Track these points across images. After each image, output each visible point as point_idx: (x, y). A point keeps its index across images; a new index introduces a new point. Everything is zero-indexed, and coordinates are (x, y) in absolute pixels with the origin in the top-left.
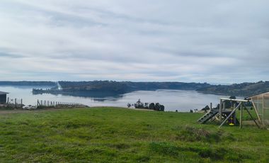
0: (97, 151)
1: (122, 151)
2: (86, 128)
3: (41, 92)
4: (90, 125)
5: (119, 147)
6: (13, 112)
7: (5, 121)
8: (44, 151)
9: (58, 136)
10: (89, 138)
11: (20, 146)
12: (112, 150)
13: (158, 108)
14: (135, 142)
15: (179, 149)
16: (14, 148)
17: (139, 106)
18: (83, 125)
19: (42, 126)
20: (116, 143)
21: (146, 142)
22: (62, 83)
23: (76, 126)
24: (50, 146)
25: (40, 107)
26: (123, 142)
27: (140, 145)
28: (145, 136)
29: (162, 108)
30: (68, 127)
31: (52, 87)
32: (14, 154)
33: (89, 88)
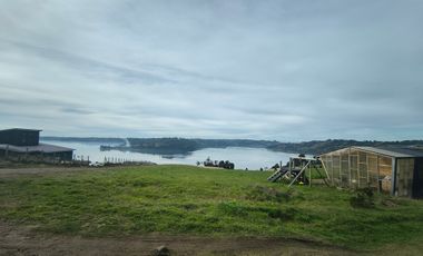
0: (164, 211)
1: (190, 212)
2: (154, 187)
3: (109, 148)
4: (158, 183)
5: (187, 207)
6: (79, 169)
7: (70, 179)
8: (108, 211)
9: (125, 196)
10: (157, 198)
11: (84, 206)
12: (180, 211)
13: (228, 166)
14: (204, 202)
15: (249, 209)
16: (77, 208)
17: (209, 164)
18: (151, 184)
19: (108, 185)
20: (184, 203)
21: (214, 202)
22: (130, 140)
23: (143, 185)
24: (116, 206)
25: (108, 165)
26: (191, 202)
27: (209, 205)
28: (214, 196)
29: (232, 165)
30: (135, 185)
31: (120, 144)
32: (78, 214)
33: (157, 145)
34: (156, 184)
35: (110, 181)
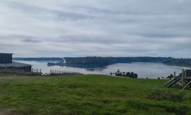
0: (89, 104)
1: (107, 105)
2: (82, 88)
3: (53, 64)
4: (84, 86)
5: (105, 102)
6: (36, 77)
7: (31, 82)
8: (54, 103)
9: (64, 93)
10: (84, 95)
11: (39, 98)
12: (100, 104)
13: (133, 76)
14: (116, 99)
15: (150, 105)
16: (36, 100)
17: (118, 74)
18: (80, 87)
19: (53, 86)
20: (102, 99)
21: (124, 99)
22: (66, 58)
23: (75, 87)
24: (58, 100)
25: (52, 75)
26: (107, 98)
27: (119, 101)
28: (123, 95)
29: (136, 76)
30: (70, 87)
31: (60, 61)
32: (36, 103)
33: (83, 62)
34: (83, 87)
35: (54, 84)
